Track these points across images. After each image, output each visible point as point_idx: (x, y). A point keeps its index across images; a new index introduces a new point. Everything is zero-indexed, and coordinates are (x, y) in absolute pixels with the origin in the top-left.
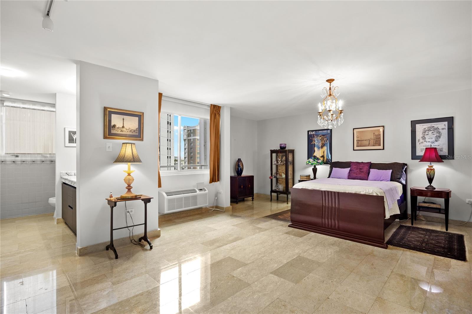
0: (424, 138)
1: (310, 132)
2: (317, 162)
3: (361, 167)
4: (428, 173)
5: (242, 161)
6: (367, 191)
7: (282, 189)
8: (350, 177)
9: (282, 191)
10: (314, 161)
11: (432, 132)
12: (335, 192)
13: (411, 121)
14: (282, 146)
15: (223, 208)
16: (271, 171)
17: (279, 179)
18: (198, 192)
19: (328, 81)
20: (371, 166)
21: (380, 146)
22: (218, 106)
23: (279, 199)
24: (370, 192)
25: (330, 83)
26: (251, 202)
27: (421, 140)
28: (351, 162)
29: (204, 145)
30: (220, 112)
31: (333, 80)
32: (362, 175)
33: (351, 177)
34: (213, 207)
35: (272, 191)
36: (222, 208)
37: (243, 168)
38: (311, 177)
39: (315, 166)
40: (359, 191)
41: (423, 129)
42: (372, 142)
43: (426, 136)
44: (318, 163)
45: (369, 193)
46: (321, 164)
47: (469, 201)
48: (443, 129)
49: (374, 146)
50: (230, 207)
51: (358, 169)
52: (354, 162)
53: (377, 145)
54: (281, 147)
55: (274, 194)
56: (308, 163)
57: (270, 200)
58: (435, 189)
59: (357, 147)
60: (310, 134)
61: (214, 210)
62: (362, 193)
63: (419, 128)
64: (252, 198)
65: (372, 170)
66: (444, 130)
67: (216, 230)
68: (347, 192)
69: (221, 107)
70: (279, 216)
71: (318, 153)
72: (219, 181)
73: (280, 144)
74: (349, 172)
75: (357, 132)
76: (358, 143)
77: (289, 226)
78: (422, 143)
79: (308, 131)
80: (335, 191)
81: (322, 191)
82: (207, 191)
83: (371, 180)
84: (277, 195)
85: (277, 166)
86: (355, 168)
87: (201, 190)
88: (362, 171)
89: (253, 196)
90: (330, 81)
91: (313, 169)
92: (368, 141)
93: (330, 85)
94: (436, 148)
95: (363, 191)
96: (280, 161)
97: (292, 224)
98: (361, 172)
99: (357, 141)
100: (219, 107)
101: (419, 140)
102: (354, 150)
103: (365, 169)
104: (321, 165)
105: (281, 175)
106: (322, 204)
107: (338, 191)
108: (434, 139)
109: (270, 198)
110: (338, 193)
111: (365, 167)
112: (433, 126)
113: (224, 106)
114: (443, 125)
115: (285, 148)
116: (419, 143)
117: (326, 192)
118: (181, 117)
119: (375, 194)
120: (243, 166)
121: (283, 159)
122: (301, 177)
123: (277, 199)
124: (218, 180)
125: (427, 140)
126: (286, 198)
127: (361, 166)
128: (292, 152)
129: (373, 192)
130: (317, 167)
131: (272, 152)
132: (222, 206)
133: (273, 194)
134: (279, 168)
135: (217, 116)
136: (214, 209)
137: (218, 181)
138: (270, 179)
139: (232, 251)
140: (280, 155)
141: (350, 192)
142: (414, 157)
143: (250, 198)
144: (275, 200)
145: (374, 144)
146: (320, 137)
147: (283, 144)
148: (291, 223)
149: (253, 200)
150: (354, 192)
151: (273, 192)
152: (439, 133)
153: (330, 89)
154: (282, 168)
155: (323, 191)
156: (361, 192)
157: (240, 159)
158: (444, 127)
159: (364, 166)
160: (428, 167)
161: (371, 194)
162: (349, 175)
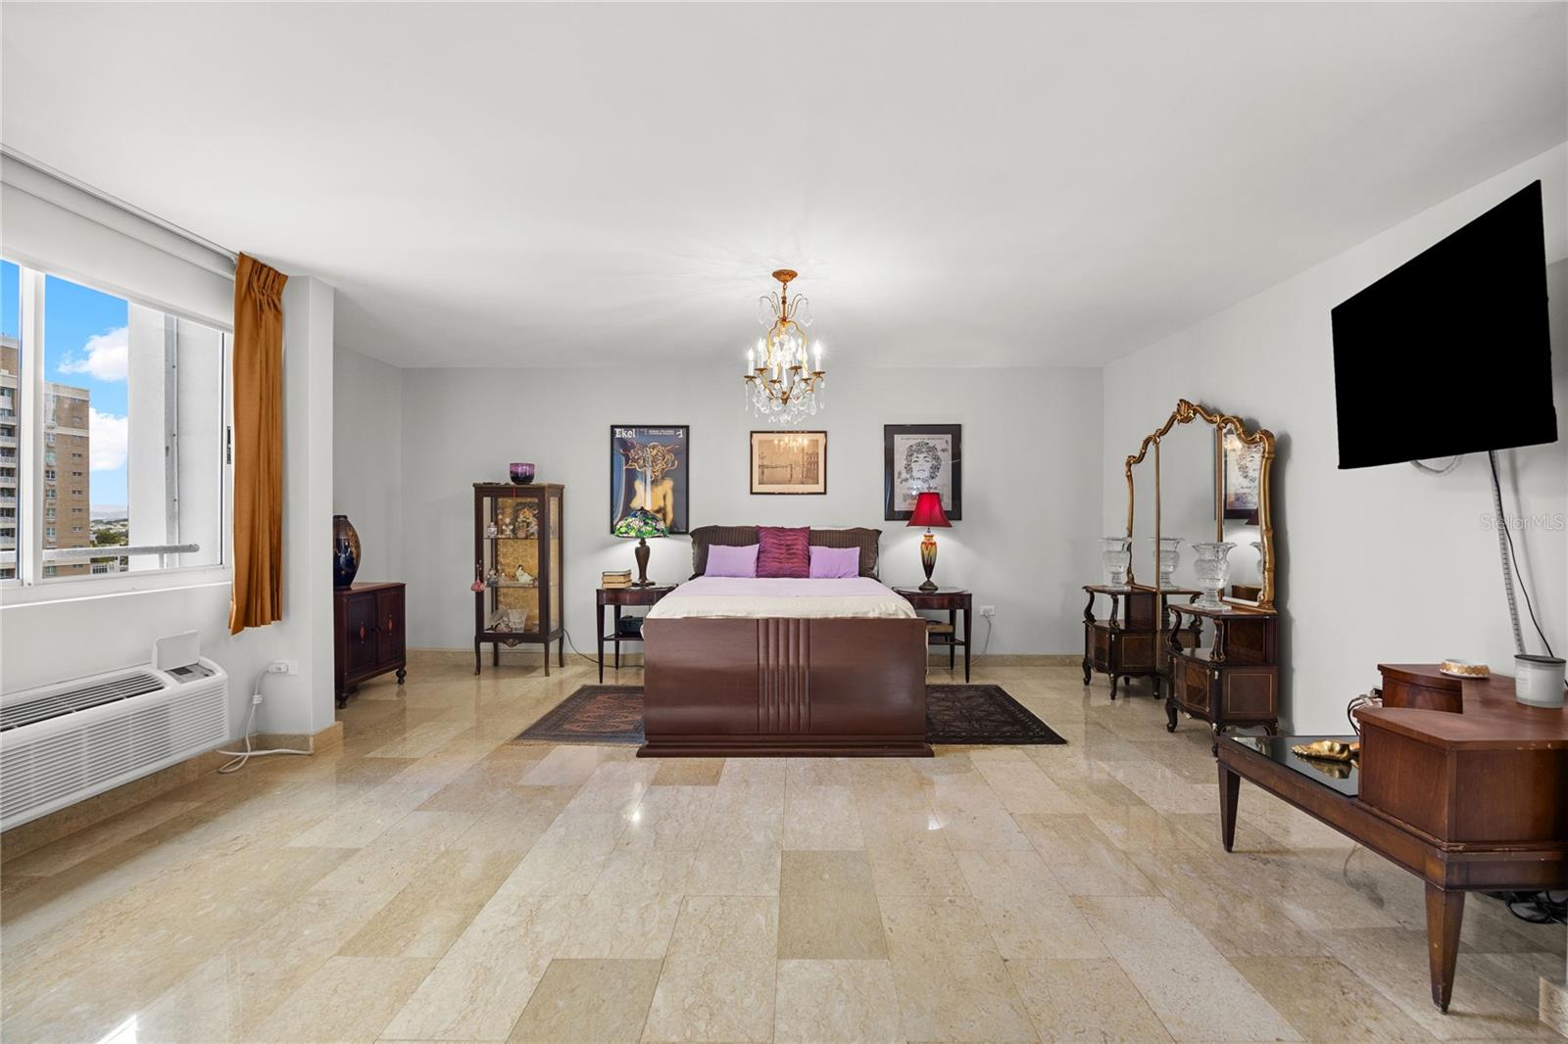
0: (908, 468)
1: (617, 430)
2: (656, 529)
3: (789, 543)
4: (926, 552)
5: (352, 523)
6: (884, 608)
7: (523, 626)
8: (763, 571)
9: (522, 632)
10: (646, 524)
11: (925, 455)
12: (797, 621)
13: (885, 426)
14: (520, 470)
15: (305, 738)
16: (477, 562)
17: (502, 590)
18: (172, 685)
19: (778, 275)
20: (813, 537)
21: (818, 483)
22: (276, 272)
23: (502, 661)
24: (891, 612)
25: (785, 282)
26: (395, 688)
27: (904, 475)
28: (759, 529)
29: (167, 449)
30: (280, 300)
31: (792, 275)
32: (796, 564)
33: (764, 569)
34: (241, 746)
35: (481, 636)
36: (301, 741)
37: (358, 555)
38: (632, 577)
39: (643, 543)
40: (864, 610)
41: (908, 446)
42: (798, 474)
43: (913, 465)
44: (658, 530)
45: (890, 615)
46: (663, 534)
47: (985, 611)
48: (943, 450)
49: (802, 483)
50: (335, 727)
51: (781, 547)
52: (769, 526)
53: (810, 481)
54: (515, 477)
55: (487, 647)
56: (626, 533)
57: (474, 670)
58: (937, 589)
59: (760, 483)
60: (617, 436)
61: (250, 757)
62: (871, 615)
63: (901, 442)
64: (397, 673)
65: (814, 549)
66: (946, 453)
67: (357, 850)
68: (832, 616)
69: (287, 277)
70: (567, 726)
71: (646, 497)
72: (279, 618)
73: (512, 465)
74: (758, 558)
75: (760, 442)
76: (763, 473)
77: (640, 755)
78: (906, 480)
79: (613, 427)
80: (798, 617)
81: (758, 620)
82: (220, 674)
83: (818, 578)
84: (496, 647)
85: (495, 542)
86: (775, 546)
87: (181, 672)
88: (794, 553)
89: (404, 664)
90: (784, 276)
91: (637, 550)
92: (789, 469)
93: (784, 289)
94: (938, 494)
95: (874, 611)
96: (510, 524)
97: (647, 746)
98: (790, 554)
99: (760, 466)
100: (277, 274)
101: (900, 473)
102: (752, 493)
103: (800, 547)
104: (665, 536)
105: (514, 577)
106: (756, 662)
107: (805, 617)
108: (927, 474)
109: (475, 663)
110: (808, 621)
111: (800, 542)
112: (926, 441)
113: (306, 279)
114: (942, 442)
115: (530, 478)
116: (899, 480)
117: (770, 621)
118: (47, 276)
119: (902, 616)
120: (358, 547)
121: (521, 516)
122: (607, 579)
123: (496, 663)
124: (276, 615)
125: (915, 474)
126: (543, 656)
127: (789, 538)
128: (559, 491)
129: (896, 610)
130: (649, 542)
131: (481, 491)
132: (296, 732)
133: (483, 645)
134: (502, 550)
135: (269, 314)
136: (249, 754)
137: (273, 619)
138: (474, 593)
139: (539, 929)
140: (509, 502)
141: (839, 616)
142: (891, 515)
143: (392, 675)
144: (487, 668)
145: (804, 479)
146: (653, 449)
147: (522, 465)
148: (647, 743)
149: (401, 682)
150: (850, 615)
151: (484, 641)
152: (937, 458)
153: (784, 302)
154: (515, 550)
155: (763, 619)
156: (867, 612)
157: (345, 517)
158: (945, 446)
159: (796, 539)
160: (923, 539)
161: (892, 617)
162: (758, 566)
